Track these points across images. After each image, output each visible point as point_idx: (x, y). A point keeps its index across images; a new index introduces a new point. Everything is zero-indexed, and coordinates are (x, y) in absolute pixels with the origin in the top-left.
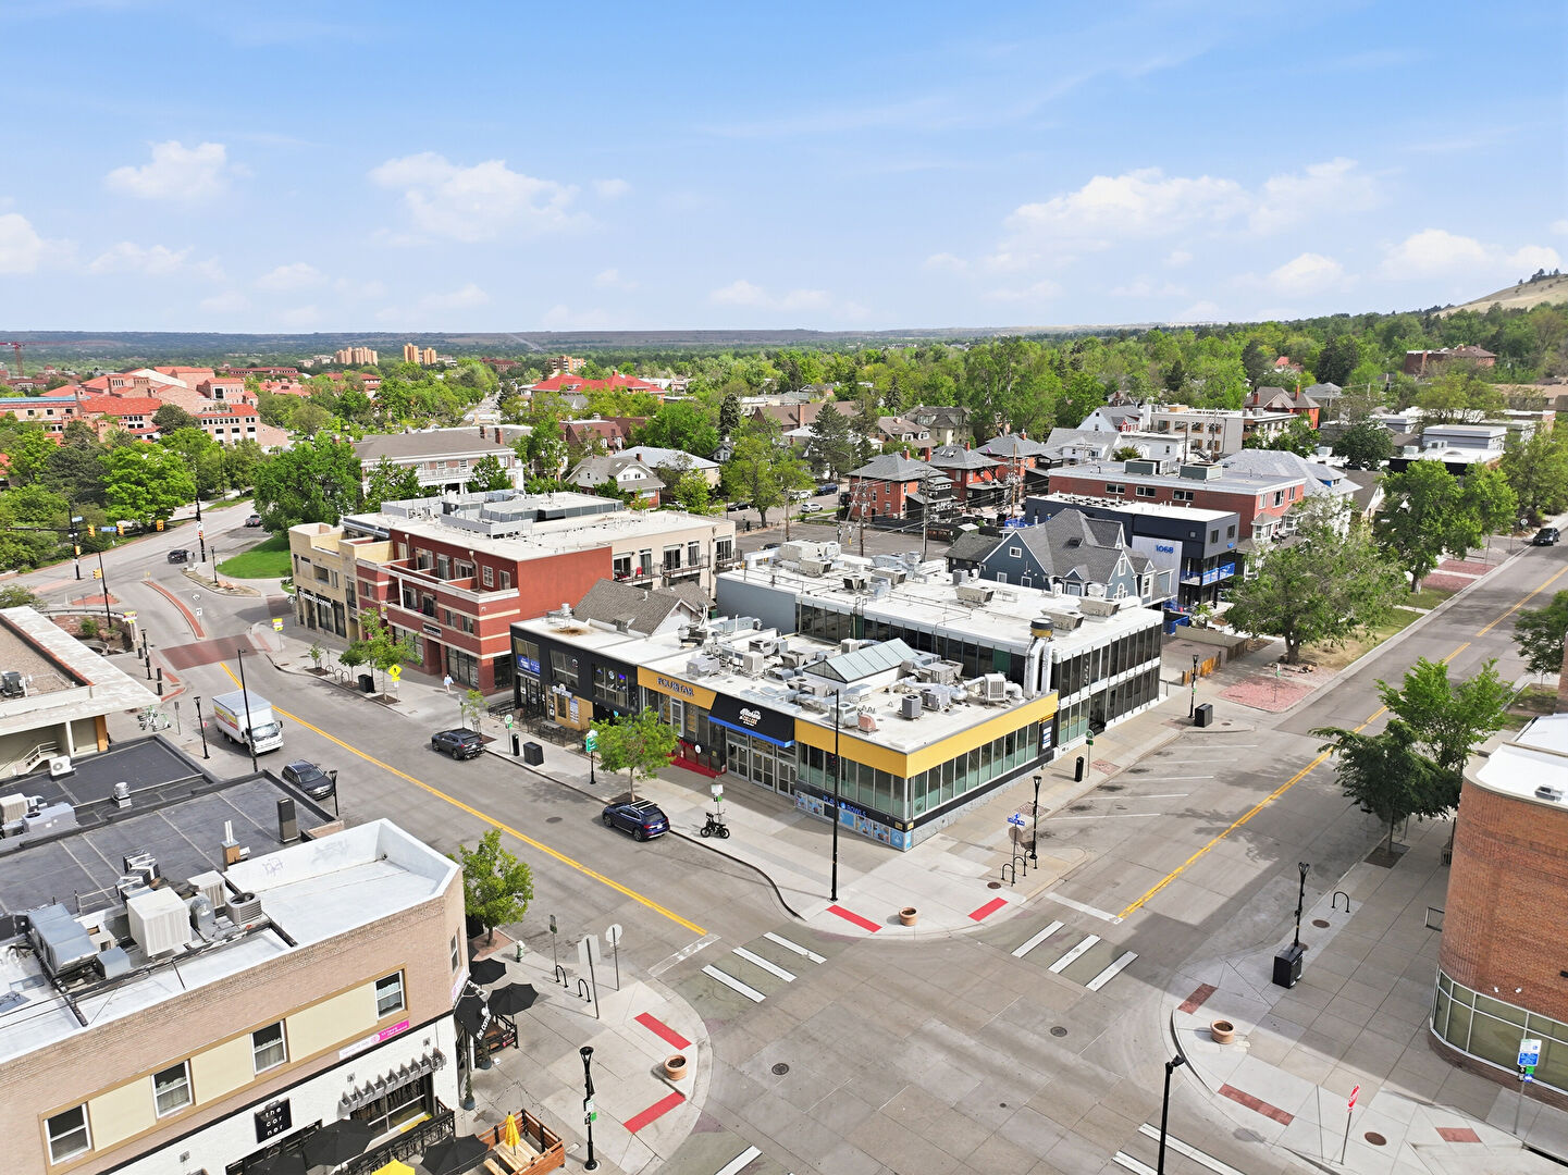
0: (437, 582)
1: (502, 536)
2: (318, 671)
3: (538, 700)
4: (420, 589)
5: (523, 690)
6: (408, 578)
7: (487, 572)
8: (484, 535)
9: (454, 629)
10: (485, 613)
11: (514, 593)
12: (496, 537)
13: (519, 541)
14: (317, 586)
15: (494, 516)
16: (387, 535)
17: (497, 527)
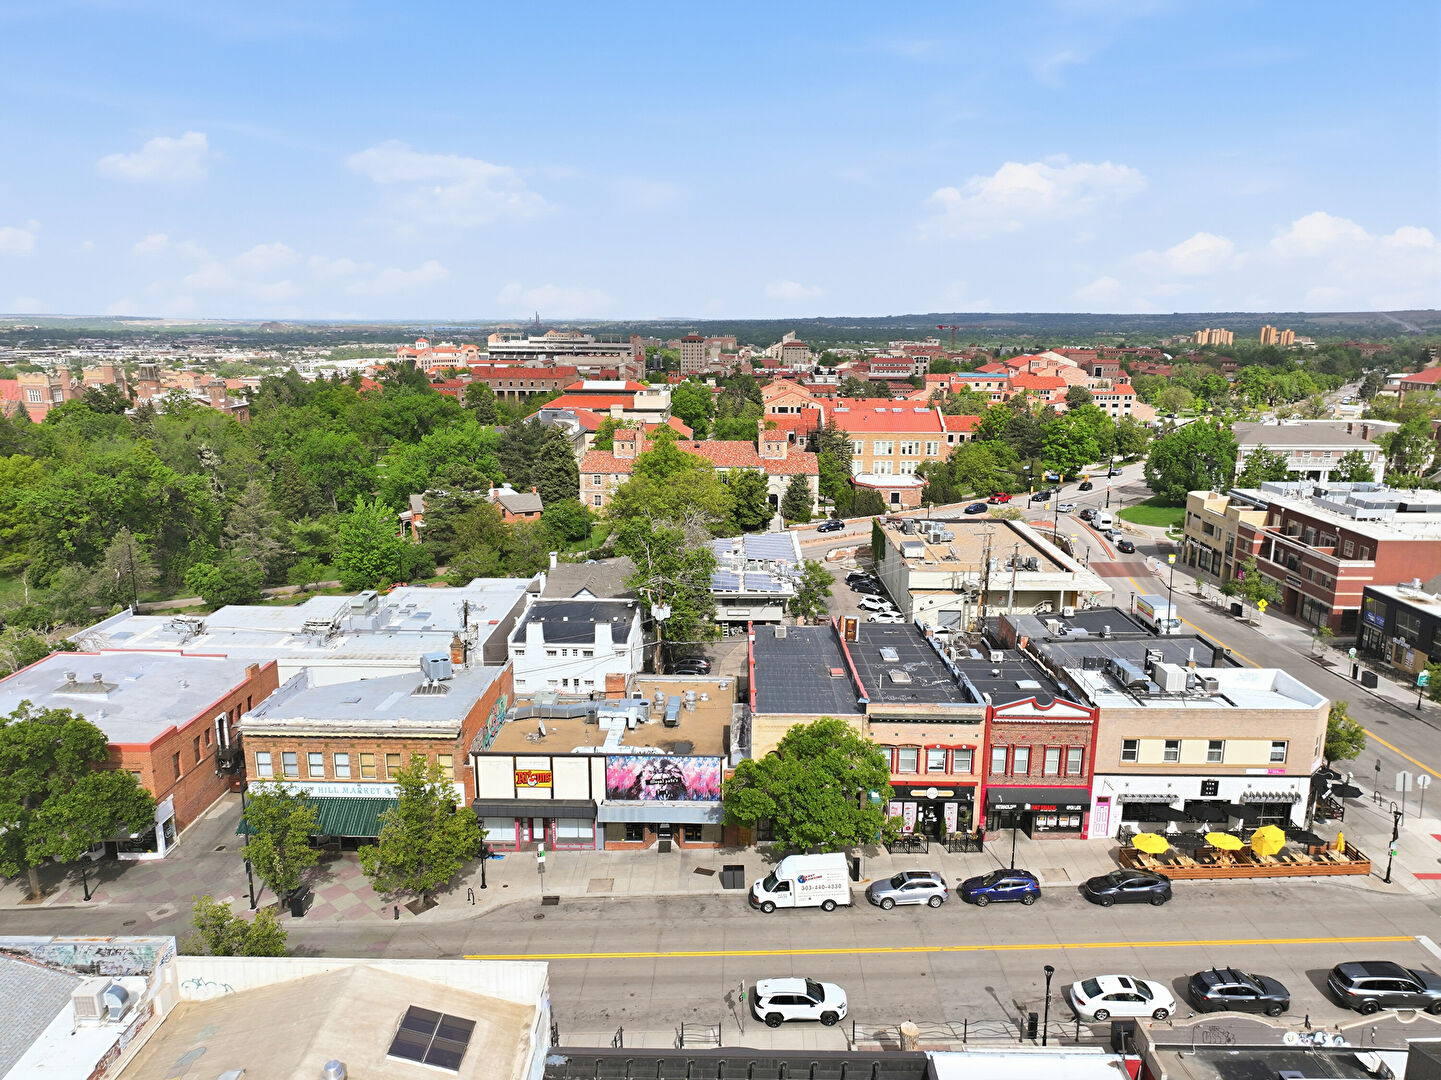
0: (1305, 547)
1: (1365, 520)
2: (1198, 595)
3: (1377, 647)
4: (1288, 549)
5: (1366, 637)
6: (1281, 540)
7: (1349, 547)
8: (1348, 517)
9: (1314, 584)
10: (1342, 575)
11: (1371, 564)
12: (1359, 520)
13: (1380, 525)
14: (1203, 537)
15: (1359, 503)
16: (1266, 507)
17: (1361, 512)
